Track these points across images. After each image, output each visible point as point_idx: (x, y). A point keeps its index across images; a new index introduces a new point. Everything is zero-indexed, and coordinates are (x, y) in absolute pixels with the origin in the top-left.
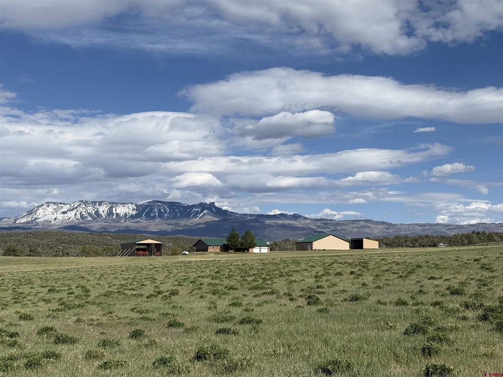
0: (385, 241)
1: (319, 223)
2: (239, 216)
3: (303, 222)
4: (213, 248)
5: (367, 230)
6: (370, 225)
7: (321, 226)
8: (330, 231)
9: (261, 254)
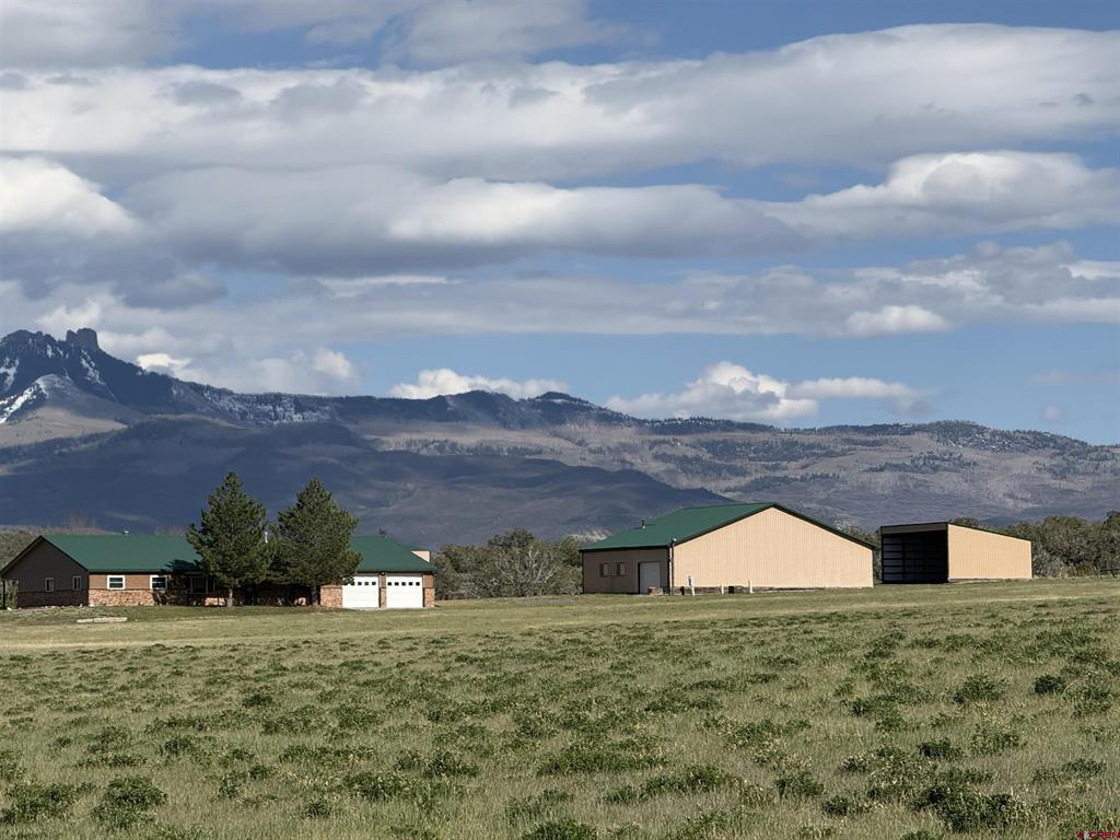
0: (1058, 539)
1: (683, 446)
2: (238, 406)
3: (595, 435)
4: (116, 584)
5: (947, 482)
6: (969, 454)
7: (698, 459)
8: (746, 490)
9: (384, 616)
